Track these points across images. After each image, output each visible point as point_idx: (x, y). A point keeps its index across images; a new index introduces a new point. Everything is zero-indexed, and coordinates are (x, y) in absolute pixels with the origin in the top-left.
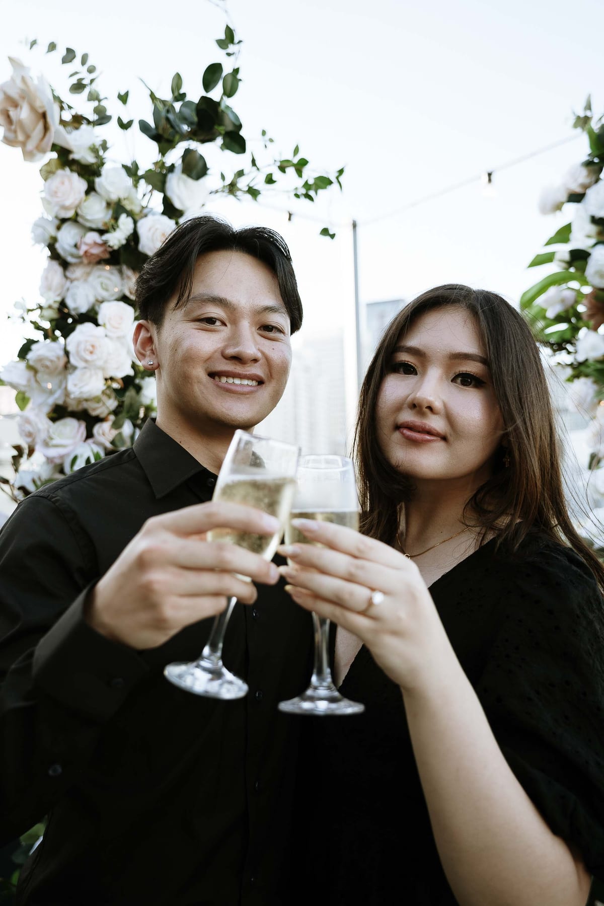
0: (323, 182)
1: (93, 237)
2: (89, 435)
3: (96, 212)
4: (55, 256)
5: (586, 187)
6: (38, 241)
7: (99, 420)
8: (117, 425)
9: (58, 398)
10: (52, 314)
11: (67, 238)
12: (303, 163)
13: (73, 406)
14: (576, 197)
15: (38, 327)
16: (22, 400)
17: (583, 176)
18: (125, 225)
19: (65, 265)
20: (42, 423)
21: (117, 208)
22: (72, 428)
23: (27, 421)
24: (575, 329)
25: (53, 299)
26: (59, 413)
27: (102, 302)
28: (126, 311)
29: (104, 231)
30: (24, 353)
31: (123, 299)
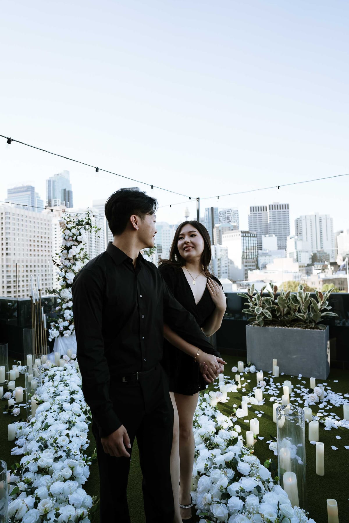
0: (98, 229)
1: (71, 238)
2: (70, 262)
3: (71, 235)
4: (64, 239)
6: (62, 237)
7: (71, 260)
11: (67, 237)
12: (96, 227)
13: (67, 258)
16: (59, 257)
18: (75, 237)
19: (66, 240)
21: (74, 235)
22: (68, 261)
25: (64, 245)
26: (65, 259)
27: (72, 246)
28: (75, 247)
29: (73, 237)
30: (62, 252)
31: (74, 245)
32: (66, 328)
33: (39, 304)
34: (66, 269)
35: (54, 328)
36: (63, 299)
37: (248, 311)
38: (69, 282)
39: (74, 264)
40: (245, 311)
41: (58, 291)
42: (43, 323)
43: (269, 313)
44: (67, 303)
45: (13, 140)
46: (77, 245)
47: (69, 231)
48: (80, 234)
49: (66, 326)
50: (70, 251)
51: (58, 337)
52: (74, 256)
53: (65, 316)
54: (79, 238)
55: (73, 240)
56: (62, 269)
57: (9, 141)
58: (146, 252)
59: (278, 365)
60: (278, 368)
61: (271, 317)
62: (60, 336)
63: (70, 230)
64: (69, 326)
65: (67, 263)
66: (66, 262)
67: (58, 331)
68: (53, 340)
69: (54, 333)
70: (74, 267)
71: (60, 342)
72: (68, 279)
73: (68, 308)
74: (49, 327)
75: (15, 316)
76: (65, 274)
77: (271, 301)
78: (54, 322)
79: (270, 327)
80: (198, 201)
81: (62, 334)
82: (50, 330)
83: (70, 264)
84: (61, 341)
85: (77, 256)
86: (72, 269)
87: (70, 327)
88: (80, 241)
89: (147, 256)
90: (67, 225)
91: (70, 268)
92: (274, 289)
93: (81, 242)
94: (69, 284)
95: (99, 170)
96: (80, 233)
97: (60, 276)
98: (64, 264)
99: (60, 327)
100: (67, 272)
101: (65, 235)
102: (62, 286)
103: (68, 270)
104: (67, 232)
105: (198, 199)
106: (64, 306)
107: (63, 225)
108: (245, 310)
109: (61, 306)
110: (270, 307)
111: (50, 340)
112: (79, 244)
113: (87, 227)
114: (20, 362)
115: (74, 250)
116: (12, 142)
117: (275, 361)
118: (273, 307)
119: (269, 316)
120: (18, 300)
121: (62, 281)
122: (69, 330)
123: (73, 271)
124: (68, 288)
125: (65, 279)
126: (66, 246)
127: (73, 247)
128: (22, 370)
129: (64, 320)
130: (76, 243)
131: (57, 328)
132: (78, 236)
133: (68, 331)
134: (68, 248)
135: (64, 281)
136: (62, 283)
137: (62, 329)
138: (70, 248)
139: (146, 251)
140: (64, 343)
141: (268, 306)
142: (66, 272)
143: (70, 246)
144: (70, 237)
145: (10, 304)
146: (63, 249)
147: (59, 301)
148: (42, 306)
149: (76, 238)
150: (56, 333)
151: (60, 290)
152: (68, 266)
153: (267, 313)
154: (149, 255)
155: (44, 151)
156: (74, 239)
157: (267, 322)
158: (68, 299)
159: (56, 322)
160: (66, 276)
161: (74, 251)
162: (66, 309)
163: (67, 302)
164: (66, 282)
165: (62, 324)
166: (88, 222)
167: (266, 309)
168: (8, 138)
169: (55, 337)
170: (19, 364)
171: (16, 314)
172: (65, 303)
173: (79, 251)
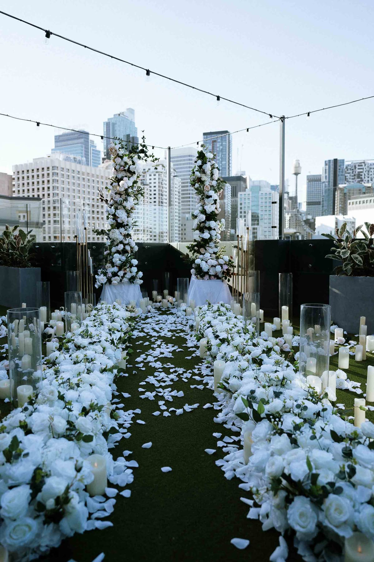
0: (156, 159)
1: (122, 168)
2: (121, 197)
3: (123, 164)
4: (115, 169)
6: (113, 167)
9: (116, 191)
10: (115, 178)
11: (118, 167)
12: (154, 156)
13: (118, 192)
14: (196, 162)
16: (109, 191)
18: (128, 166)
19: (117, 170)
20: (114, 195)
21: (126, 163)
22: (118, 196)
24: (196, 183)
26: (116, 194)
27: (123, 177)
28: (127, 178)
29: (124, 167)
30: (111, 184)
31: (126, 176)
32: (115, 274)
33: (85, 246)
34: (115, 205)
35: (101, 273)
36: (113, 241)
37: (333, 257)
38: (119, 221)
39: (125, 200)
40: (330, 257)
41: (108, 232)
42: (89, 267)
43: (360, 259)
44: (116, 247)
45: (52, 33)
46: (130, 177)
47: (120, 159)
48: (134, 164)
49: (115, 272)
50: (121, 183)
51: (106, 283)
52: (126, 190)
53: (114, 260)
54: (132, 168)
55: (125, 170)
56: (112, 205)
57: (48, 34)
58: (212, 188)
59: (366, 324)
60: (366, 327)
61: (362, 263)
62: (108, 283)
63: (122, 158)
64: (118, 272)
65: (118, 198)
66: (116, 197)
67: (105, 277)
68: (101, 287)
69: (101, 279)
70: (125, 204)
71: (107, 291)
72: (118, 217)
73: (118, 252)
74: (96, 273)
75: (59, 264)
76: (115, 212)
77: (366, 246)
78: (102, 269)
79: (361, 278)
80: (282, 121)
81: (109, 281)
82: (96, 276)
83: (121, 199)
84: (109, 290)
85: (130, 190)
86: (123, 206)
87: (119, 274)
88: (133, 171)
89: (214, 192)
90: (118, 152)
91: (121, 204)
92: (370, 229)
93: (134, 173)
94: (120, 223)
95: (150, 73)
96: (133, 162)
97: (109, 214)
98: (114, 199)
99: (107, 273)
100: (118, 209)
101: (116, 165)
102: (111, 225)
103: (119, 207)
104: (119, 160)
105: (282, 119)
106: (114, 249)
107: (114, 151)
108: (331, 255)
109: (110, 249)
110: (363, 253)
111: (96, 286)
112: (132, 175)
113: (142, 155)
114: (63, 308)
116: (51, 35)
117: (363, 319)
118: (367, 253)
119: (360, 262)
120: (62, 242)
121: (112, 220)
122: (119, 276)
123: (124, 207)
124: (118, 228)
125: (115, 217)
126: (116, 177)
127: (125, 178)
128: (65, 316)
129: (113, 265)
130: (128, 174)
131: (105, 274)
132: (130, 165)
133: (117, 277)
134: (118, 180)
135: (113, 220)
136: (112, 222)
137: (110, 275)
139: (213, 186)
140: (113, 292)
141: (360, 251)
142: (116, 209)
143: (121, 178)
144: (121, 166)
145: (54, 247)
146: (114, 181)
148: (88, 249)
149: (129, 168)
150: (103, 279)
151: (109, 230)
152: (118, 202)
153: (357, 258)
154: (216, 192)
155: (85, 47)
156: (126, 168)
157: (357, 272)
158: (118, 241)
159: (104, 268)
160: (116, 213)
161: (126, 184)
162: (115, 253)
163: (117, 245)
164: (117, 221)
165: (111, 270)
166: (143, 149)
167: (359, 254)
168: (46, 31)
169: (102, 284)
170: (62, 309)
171: (60, 262)
172: (115, 246)
173: (131, 184)
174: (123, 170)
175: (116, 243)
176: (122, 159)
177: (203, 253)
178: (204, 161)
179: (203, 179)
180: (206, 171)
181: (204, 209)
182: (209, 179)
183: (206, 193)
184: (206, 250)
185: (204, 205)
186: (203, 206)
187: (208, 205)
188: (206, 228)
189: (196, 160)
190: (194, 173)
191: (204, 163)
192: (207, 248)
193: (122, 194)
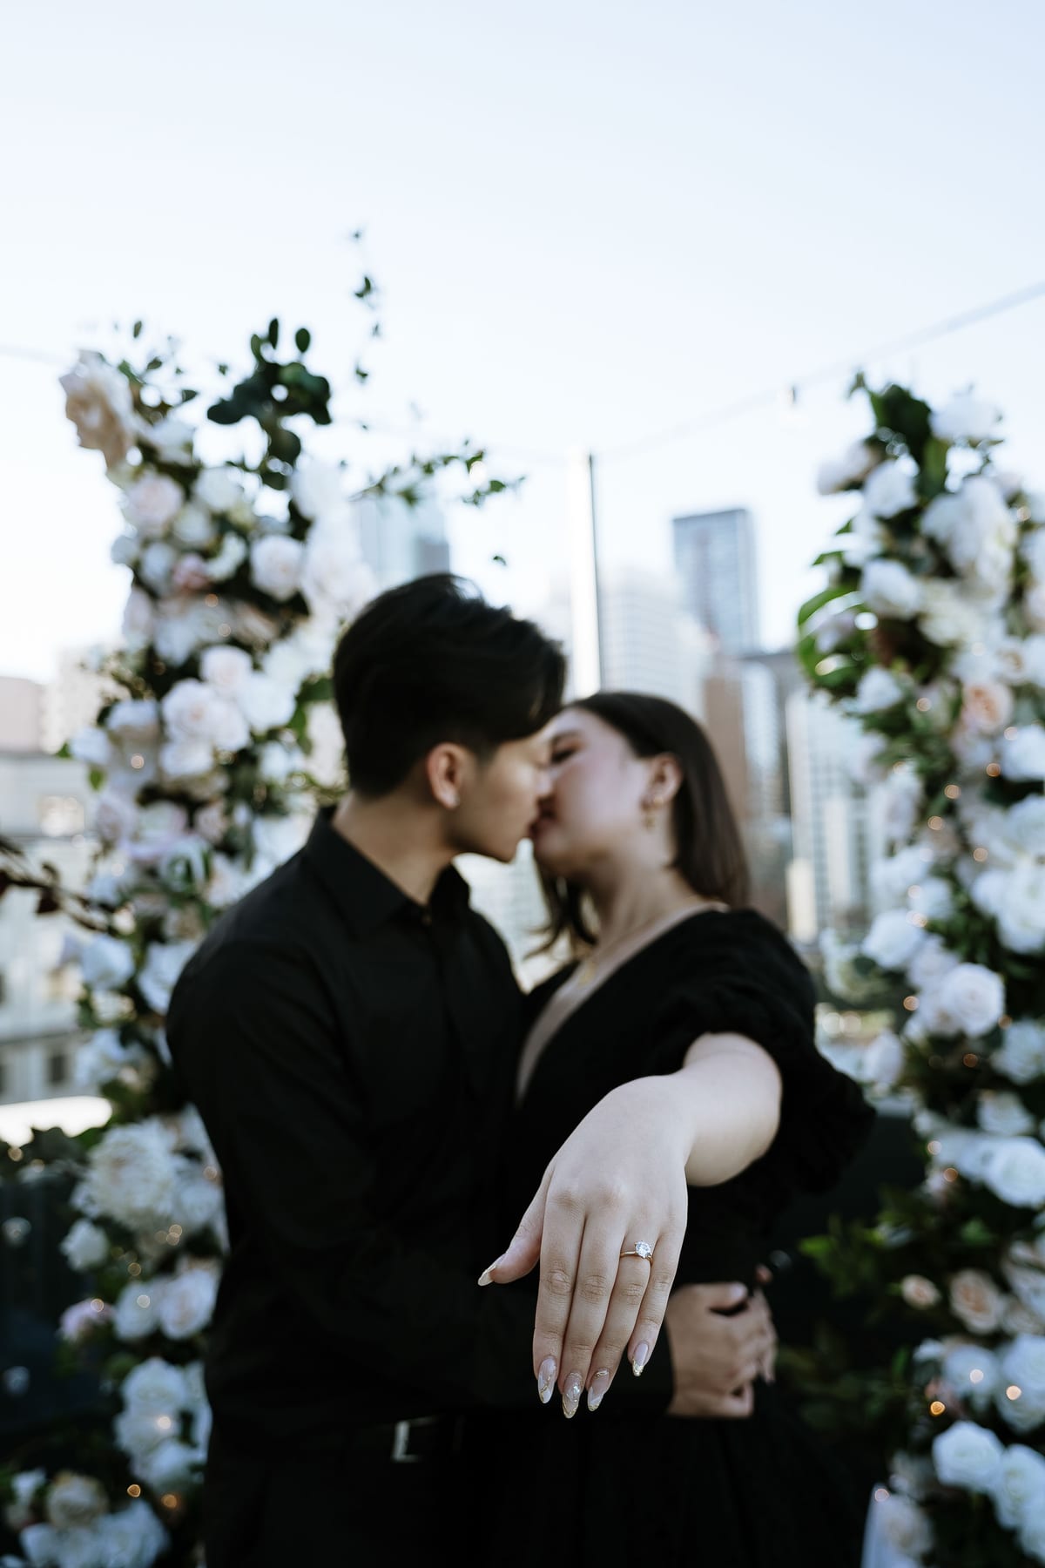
1: (191, 563)
2: (191, 824)
3: (196, 529)
4: (139, 582)
5: (868, 471)
6: (117, 561)
7: (204, 803)
8: (228, 812)
9: (147, 777)
11: (157, 562)
13: (168, 786)
14: (855, 485)
15: (121, 681)
16: (96, 778)
17: (863, 458)
18: (234, 549)
19: (152, 594)
20: (128, 810)
21: (223, 524)
22: (166, 818)
23: (105, 809)
24: (860, 669)
25: (136, 643)
26: (150, 796)
27: (206, 646)
28: (240, 660)
29: (207, 554)
30: (103, 716)
31: (234, 642)
34: (148, 905)
36: (118, 1233)
44: (157, 1285)
46: (267, 647)
47: (169, 491)
50: (184, 702)
53: (126, 1432)
55: (217, 589)
63: (184, 478)
65: (161, 834)
66: (150, 833)
73: (167, 1344)
83: (192, 849)
85: (276, 763)
88: (282, 595)
91: (188, 896)
93: (302, 604)
96: (293, 509)
97: (97, 988)
101: (146, 543)
102: (113, 1091)
103: (173, 920)
104: (158, 498)
106: (134, 1312)
109: (111, 1297)
112: (283, 629)
115: (233, 700)
121: (106, 1042)
126: (150, 654)
127: (217, 660)
130: (256, 625)
132: (265, 537)
134: (162, 678)
138: (191, 669)
139: (1033, 688)
142: (149, 935)
143: (187, 655)
144: (186, 551)
147: (83, 1245)
149: (248, 563)
151: (94, 1138)
152: (163, 870)
156: (222, 567)
158: (175, 1235)
160: (146, 984)
161: (229, 709)
162: (142, 1348)
163: (167, 1266)
172: (145, 1278)
173: (282, 710)
174: (197, 582)
175: (151, 1252)
176: (188, 495)
177: (982, 1323)
178: (933, 469)
179: (940, 630)
180: (960, 555)
181: (970, 910)
182: (997, 629)
183: (975, 755)
184: (1004, 1287)
185: (954, 861)
186: (946, 872)
187: (1007, 867)
188: (1001, 1083)
189: (853, 469)
190: (850, 577)
191: (930, 486)
192: (1024, 1282)
193: (201, 792)
